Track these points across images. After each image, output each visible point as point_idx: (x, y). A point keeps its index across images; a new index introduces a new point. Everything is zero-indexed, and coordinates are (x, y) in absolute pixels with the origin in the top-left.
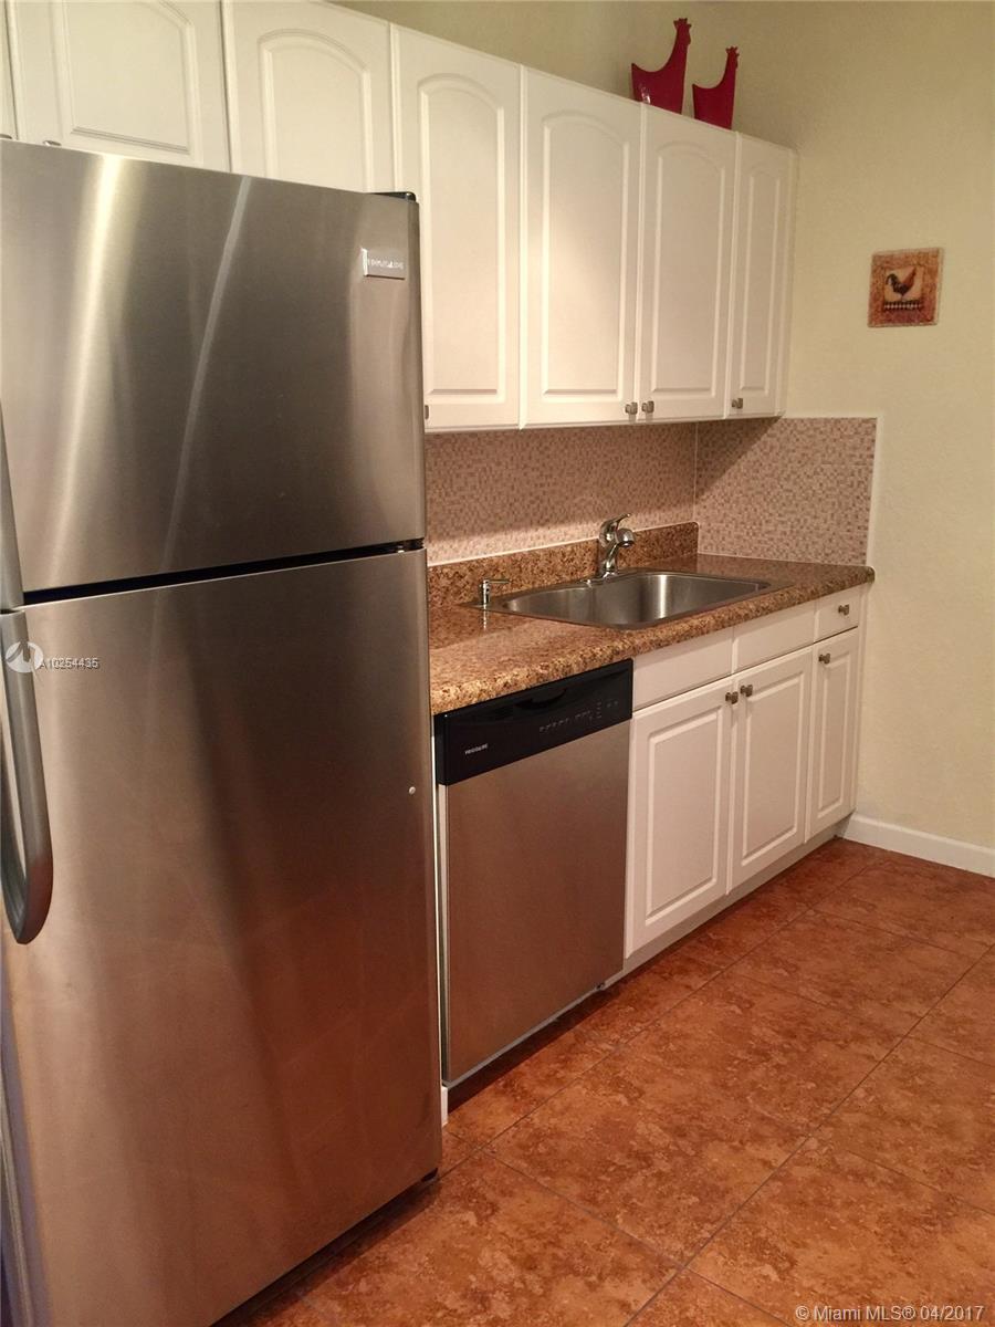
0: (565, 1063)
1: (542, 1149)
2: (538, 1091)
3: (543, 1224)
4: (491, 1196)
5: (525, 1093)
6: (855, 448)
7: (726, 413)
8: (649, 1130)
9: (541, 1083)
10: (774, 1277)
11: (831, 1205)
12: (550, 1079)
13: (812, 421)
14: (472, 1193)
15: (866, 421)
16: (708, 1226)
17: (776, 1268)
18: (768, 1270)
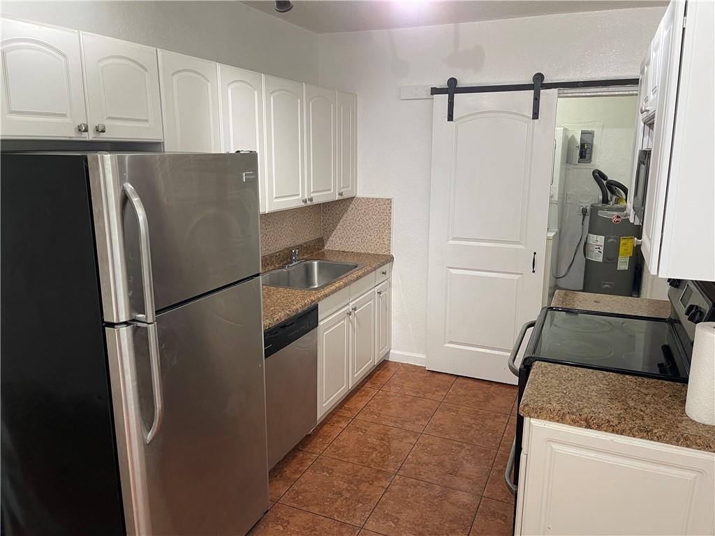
0: (301, 464)
1: (300, 497)
2: (293, 476)
3: (308, 524)
4: (286, 518)
5: (288, 479)
6: (384, 210)
7: (337, 197)
8: (340, 484)
9: (294, 473)
10: (393, 525)
11: (407, 497)
12: (296, 471)
13: (367, 199)
14: (279, 518)
15: (388, 200)
16: (367, 513)
17: (393, 522)
18: (391, 523)
